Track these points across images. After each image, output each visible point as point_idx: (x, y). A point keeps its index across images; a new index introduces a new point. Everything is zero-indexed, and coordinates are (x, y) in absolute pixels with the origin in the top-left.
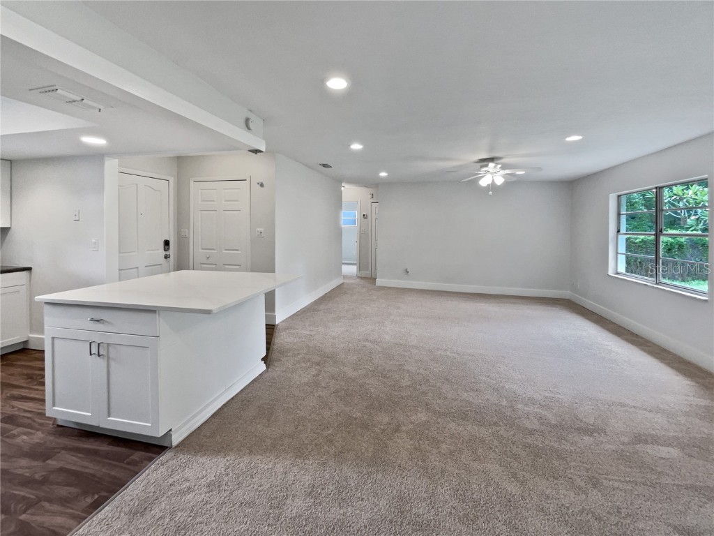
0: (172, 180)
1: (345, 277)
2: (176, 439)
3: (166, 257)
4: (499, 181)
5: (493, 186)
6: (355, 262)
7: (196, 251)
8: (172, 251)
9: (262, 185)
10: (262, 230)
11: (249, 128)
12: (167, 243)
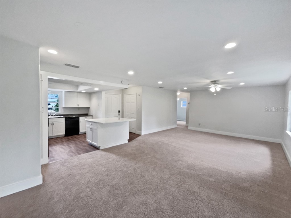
0: (121, 95)
1: (178, 125)
2: (101, 148)
3: (119, 115)
4: (218, 89)
5: (216, 92)
6: (185, 120)
7: (126, 114)
8: (120, 113)
9: (139, 95)
10: (139, 108)
11: (122, 83)
12: (119, 111)
